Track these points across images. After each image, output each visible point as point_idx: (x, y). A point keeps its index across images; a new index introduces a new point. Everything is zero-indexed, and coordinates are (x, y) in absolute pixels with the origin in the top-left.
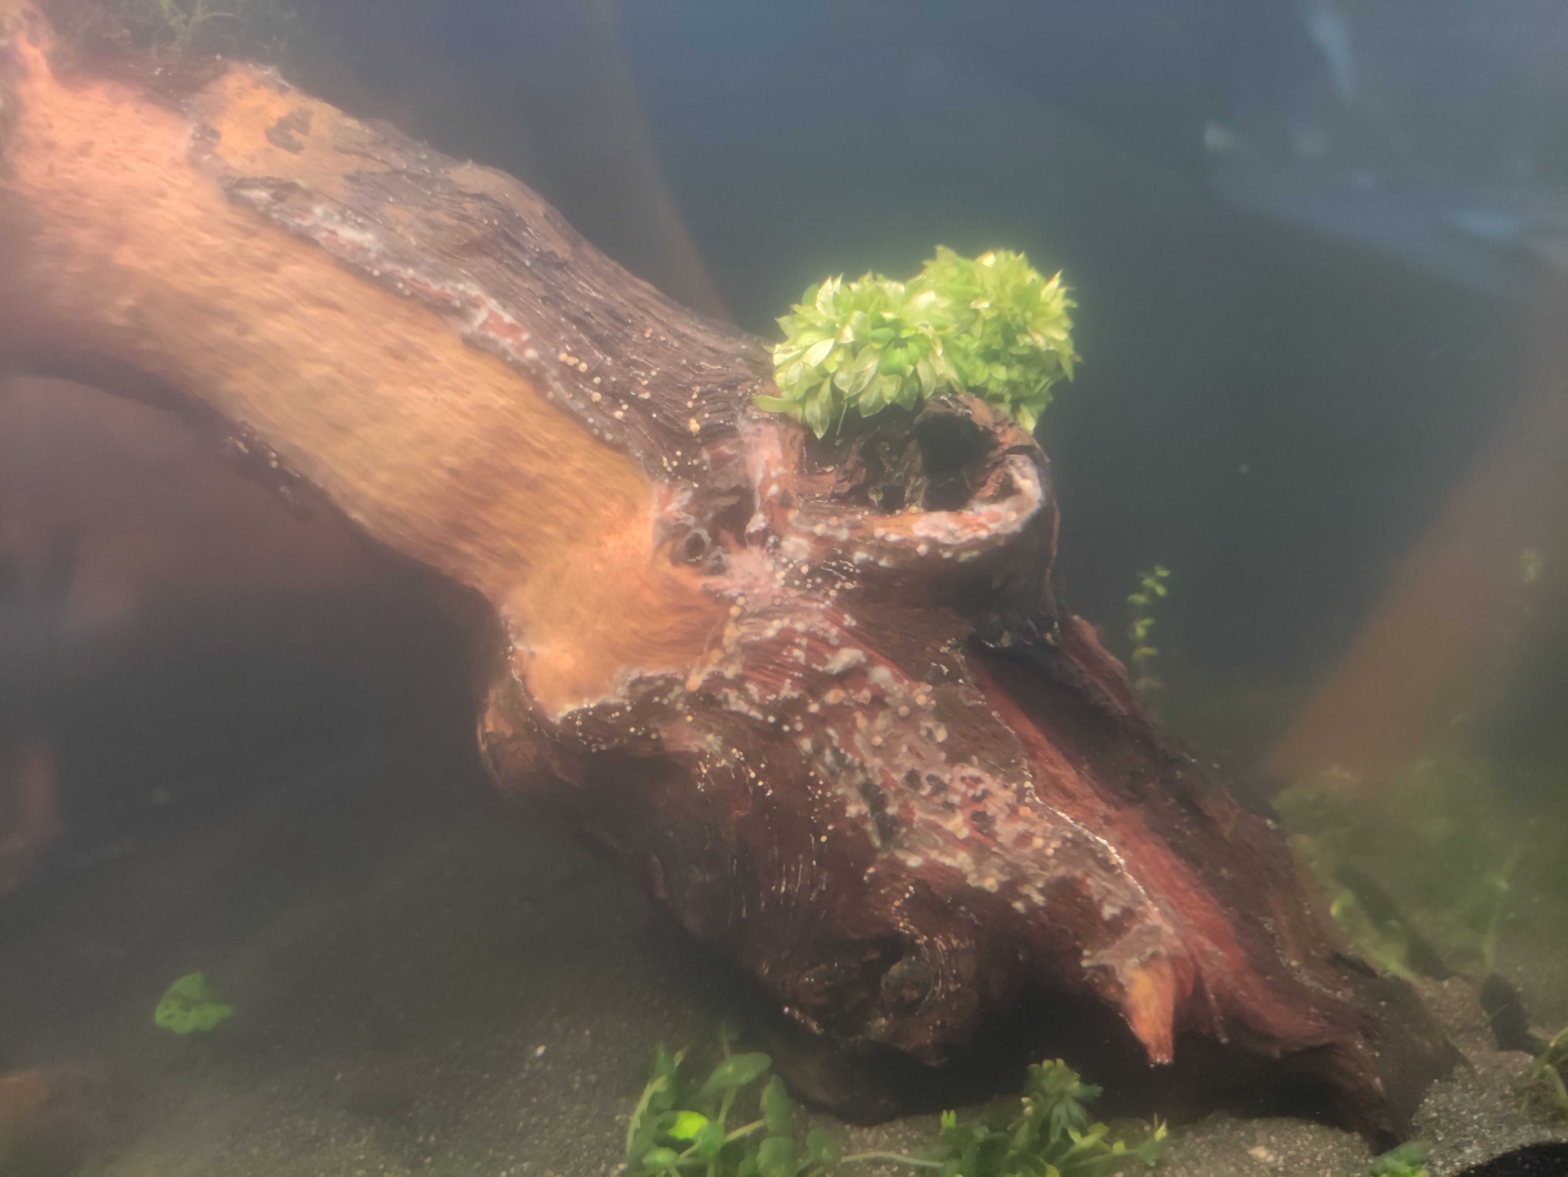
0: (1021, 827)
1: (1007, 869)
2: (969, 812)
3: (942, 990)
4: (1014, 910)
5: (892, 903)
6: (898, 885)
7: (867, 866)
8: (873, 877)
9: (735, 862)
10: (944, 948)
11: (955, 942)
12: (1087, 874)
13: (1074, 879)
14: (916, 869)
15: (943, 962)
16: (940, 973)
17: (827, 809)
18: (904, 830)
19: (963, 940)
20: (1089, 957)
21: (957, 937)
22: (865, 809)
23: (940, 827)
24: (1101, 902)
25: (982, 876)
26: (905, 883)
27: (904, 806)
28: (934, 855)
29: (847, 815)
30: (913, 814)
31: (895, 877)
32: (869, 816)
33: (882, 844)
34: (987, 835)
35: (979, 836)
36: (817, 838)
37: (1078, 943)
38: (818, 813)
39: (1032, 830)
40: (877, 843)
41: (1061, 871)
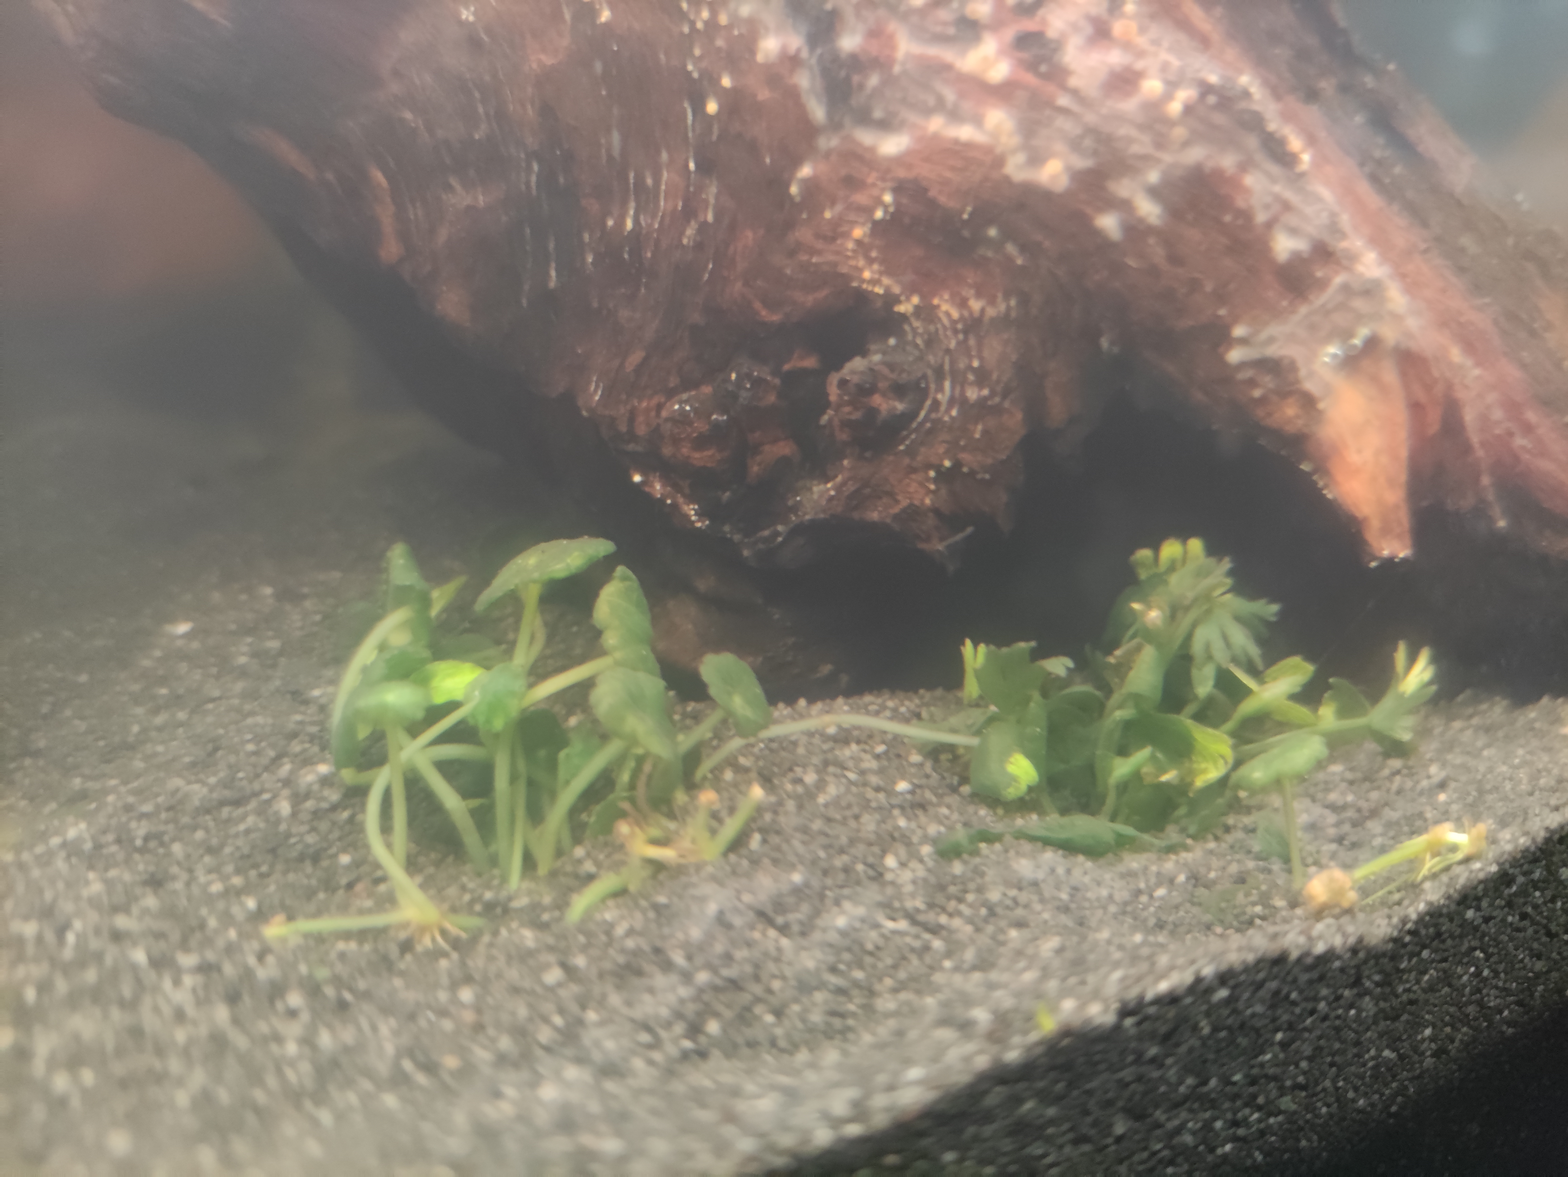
0: (1115, 58)
1: (1088, 142)
2: (1010, 33)
3: (952, 402)
4: (1097, 234)
5: (846, 235)
6: (861, 198)
7: (796, 162)
8: (811, 187)
9: (536, 167)
10: (955, 314)
11: (976, 305)
12: (1244, 167)
13: (1218, 174)
14: (899, 160)
15: (953, 344)
16: (947, 367)
17: (719, 50)
18: (874, 80)
19: (992, 302)
20: (1243, 341)
21: (979, 295)
22: (795, 42)
23: (948, 68)
24: (1270, 225)
25: (1036, 159)
26: (875, 192)
27: (875, 33)
28: (936, 124)
29: (760, 58)
30: (893, 47)
31: (852, 183)
32: (805, 54)
33: (830, 114)
34: (1047, 77)
35: (1030, 79)
36: (699, 107)
37: (1222, 312)
38: (701, 58)
39: (1139, 65)
40: (818, 112)
41: (1195, 155)
